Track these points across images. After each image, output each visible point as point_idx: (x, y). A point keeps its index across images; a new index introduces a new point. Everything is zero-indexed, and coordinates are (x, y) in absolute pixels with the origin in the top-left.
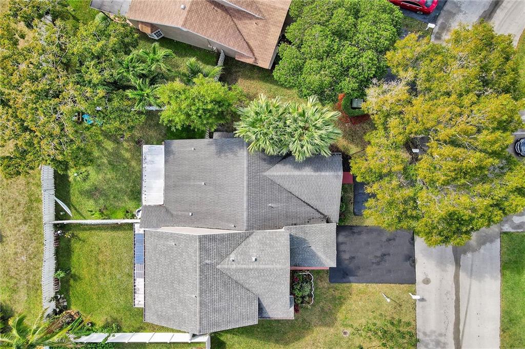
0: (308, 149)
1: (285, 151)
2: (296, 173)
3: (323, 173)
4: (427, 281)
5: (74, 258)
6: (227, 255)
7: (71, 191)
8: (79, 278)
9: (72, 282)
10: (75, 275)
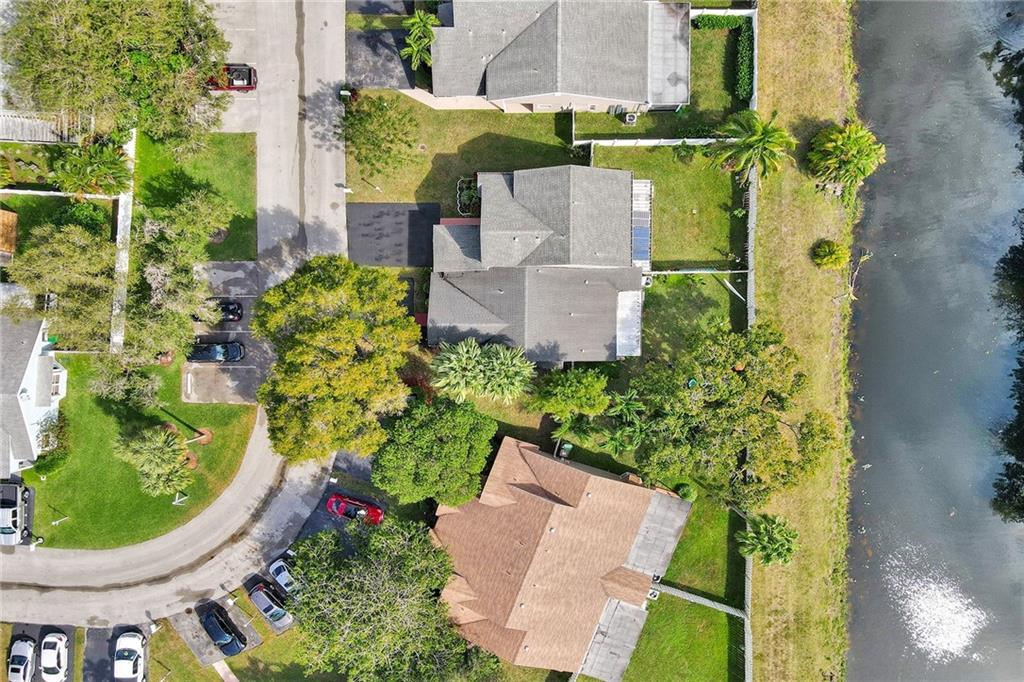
0: (462, 348)
1: (486, 347)
2: (475, 326)
3: (448, 324)
4: (334, 206)
5: (726, 230)
6: (543, 244)
7: (728, 305)
8: (721, 207)
9: (730, 203)
10: (726, 211)
